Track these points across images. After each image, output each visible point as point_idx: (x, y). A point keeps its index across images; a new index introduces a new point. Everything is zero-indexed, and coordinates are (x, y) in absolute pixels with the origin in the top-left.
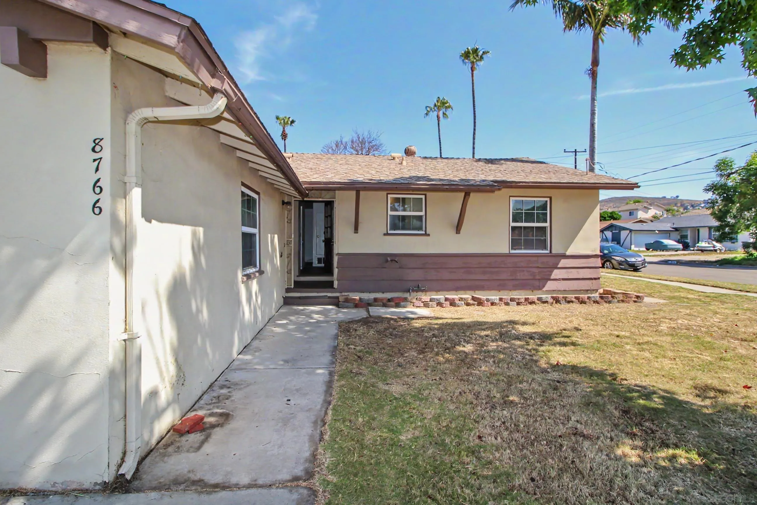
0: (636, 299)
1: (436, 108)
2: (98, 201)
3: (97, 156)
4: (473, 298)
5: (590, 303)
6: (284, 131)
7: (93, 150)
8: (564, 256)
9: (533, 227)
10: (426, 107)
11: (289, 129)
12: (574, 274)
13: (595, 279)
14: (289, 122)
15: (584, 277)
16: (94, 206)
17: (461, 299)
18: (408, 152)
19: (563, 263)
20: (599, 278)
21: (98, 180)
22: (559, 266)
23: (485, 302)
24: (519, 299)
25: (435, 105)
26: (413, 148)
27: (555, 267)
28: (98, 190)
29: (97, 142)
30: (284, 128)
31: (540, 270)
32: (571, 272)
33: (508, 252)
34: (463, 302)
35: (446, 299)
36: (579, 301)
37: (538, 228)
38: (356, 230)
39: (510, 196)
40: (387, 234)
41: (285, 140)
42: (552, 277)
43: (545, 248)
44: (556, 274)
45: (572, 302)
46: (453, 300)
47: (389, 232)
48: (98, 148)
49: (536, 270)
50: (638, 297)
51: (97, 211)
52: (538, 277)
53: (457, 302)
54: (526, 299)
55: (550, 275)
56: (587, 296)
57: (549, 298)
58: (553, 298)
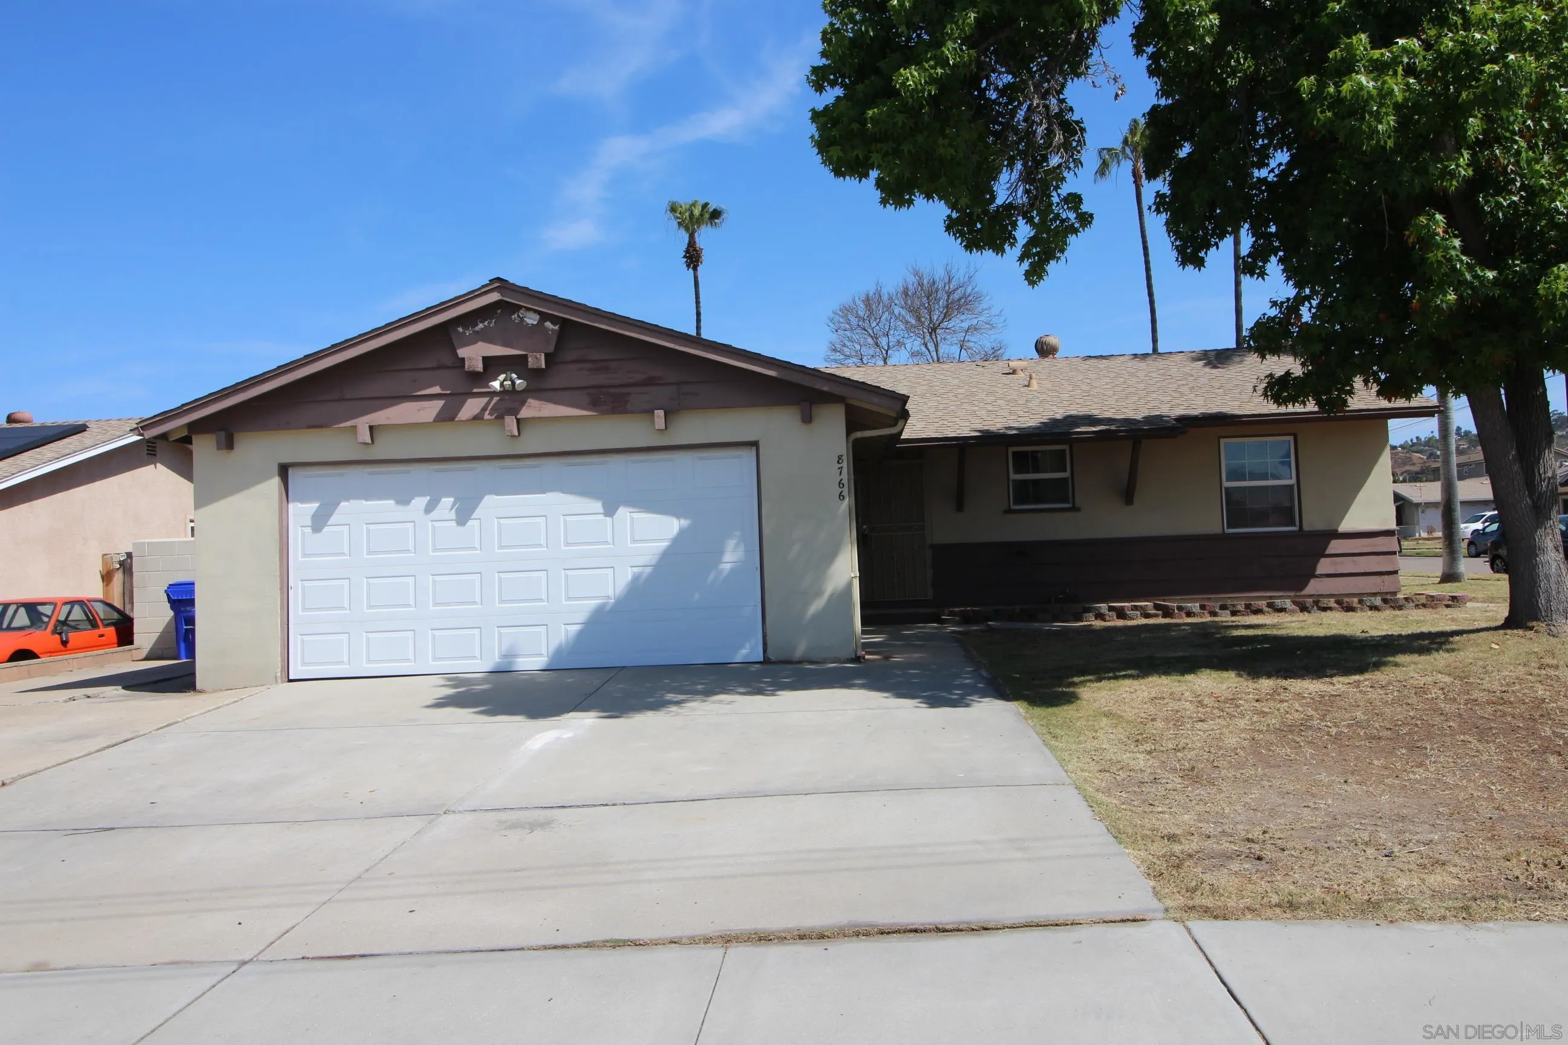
0: (1450, 603)
1: (1128, 151)
2: (842, 492)
3: (840, 466)
4: (1157, 607)
5: (1362, 609)
6: (692, 244)
7: (838, 462)
8: (1334, 535)
9: (1266, 488)
10: (1100, 152)
11: (705, 237)
12: (1347, 565)
13: (1382, 574)
14: (707, 216)
15: (1367, 571)
16: (840, 496)
17: (1135, 608)
18: (1044, 350)
19: (1335, 546)
20: (1396, 572)
21: (841, 480)
22: (1327, 552)
23: (1176, 611)
24: (1234, 606)
25: (1125, 142)
26: (1052, 340)
27: (1321, 554)
28: (841, 486)
29: (840, 457)
30: (692, 236)
31: (1283, 560)
32: (1342, 562)
33: (1221, 532)
34: (1138, 613)
35: (1111, 609)
36: (1343, 608)
37: (1275, 488)
38: (960, 506)
39: (1220, 437)
40: (1009, 511)
41: (695, 269)
42: (1316, 572)
43: (1293, 524)
44: (1324, 566)
45: (1330, 609)
46: (1122, 608)
47: (1013, 507)
48: (840, 461)
49: (1274, 561)
50: (1454, 598)
51: (842, 498)
52: (1278, 573)
53: (1128, 612)
54: (1248, 606)
55: (1314, 568)
56: (1356, 600)
57: (1288, 604)
58: (1295, 603)
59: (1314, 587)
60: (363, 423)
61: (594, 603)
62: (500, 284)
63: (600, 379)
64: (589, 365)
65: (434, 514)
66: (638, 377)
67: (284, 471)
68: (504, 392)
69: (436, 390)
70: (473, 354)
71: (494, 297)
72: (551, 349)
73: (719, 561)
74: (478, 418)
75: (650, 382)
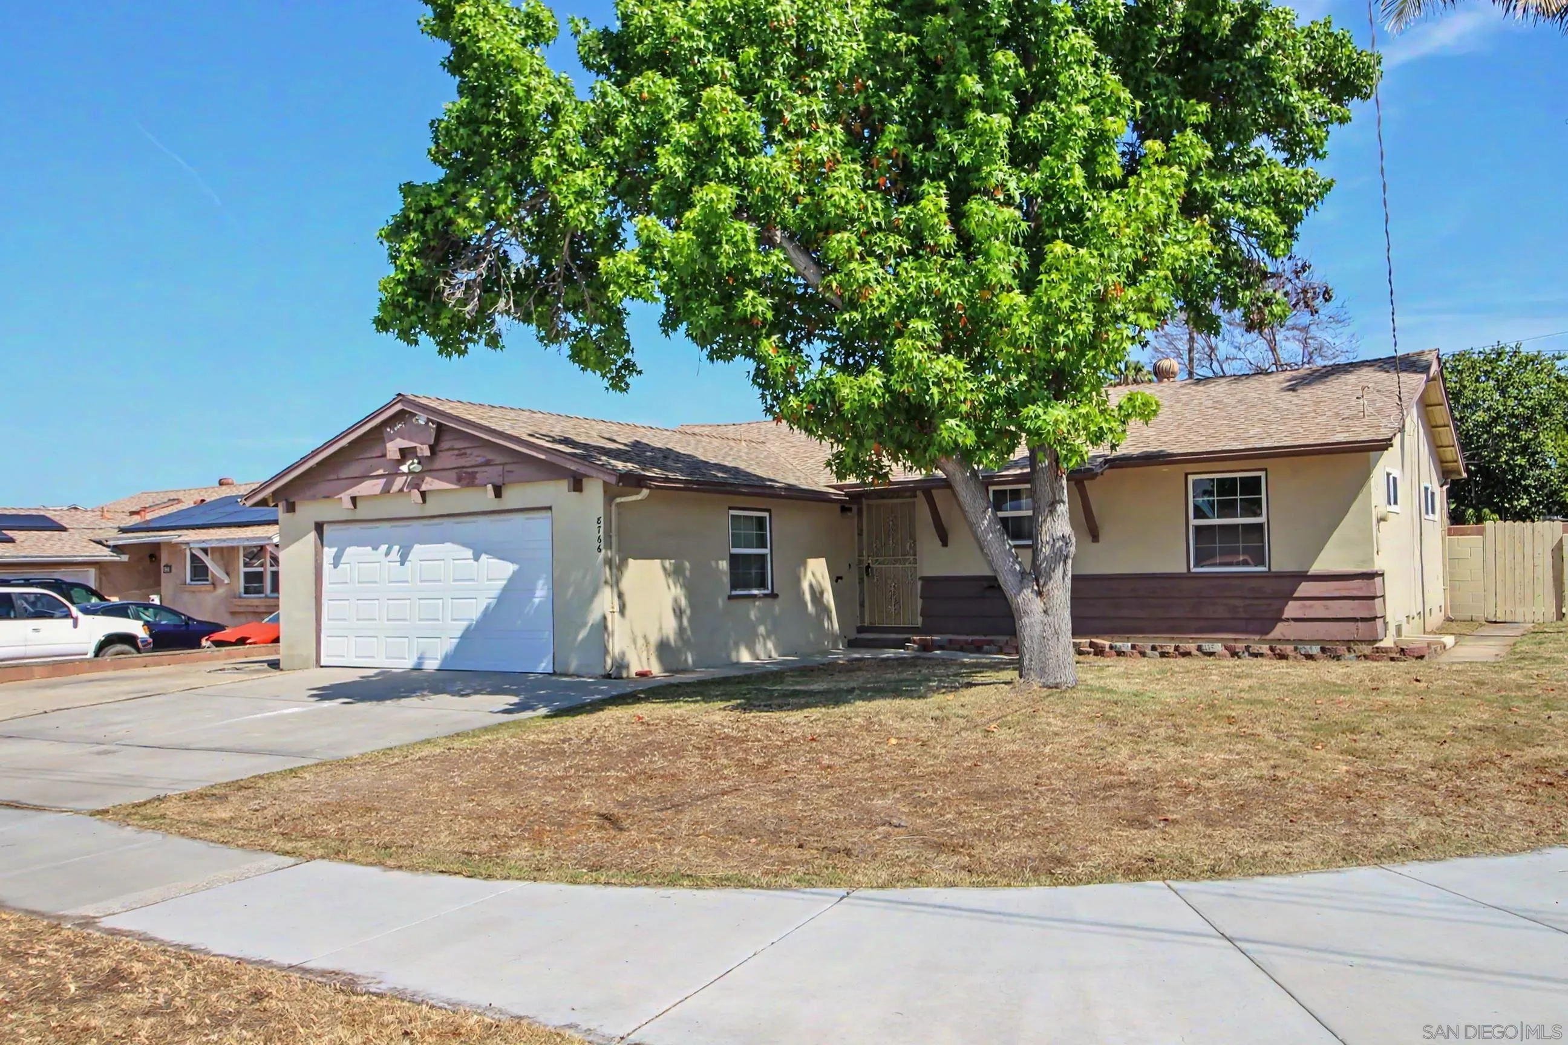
2: (600, 546)
3: (598, 525)
4: (1092, 645)
8: (1304, 577)
9: (1238, 525)
12: (1318, 610)
13: (1363, 620)
15: (1339, 616)
16: (598, 549)
18: (1159, 372)
19: (1305, 589)
21: (600, 536)
22: (1296, 595)
23: (1109, 651)
27: (1290, 597)
28: (600, 541)
29: (599, 519)
31: (1248, 602)
32: (1311, 606)
33: (1185, 570)
37: (1245, 526)
38: (945, 543)
39: (1188, 473)
42: (1285, 616)
43: (1263, 564)
44: (1292, 609)
48: (599, 522)
49: (1238, 602)
52: (1243, 615)
54: (1177, 648)
55: (1281, 611)
56: (1292, 647)
57: (1218, 647)
58: (1226, 648)
59: (1280, 630)
60: (346, 497)
61: (465, 623)
62: (400, 398)
63: (462, 462)
64: (456, 452)
65: (390, 558)
66: (480, 460)
67: (319, 527)
68: (410, 472)
69: (381, 472)
70: (392, 449)
71: (398, 407)
72: (432, 442)
73: (533, 597)
74: (401, 490)
75: (487, 463)
